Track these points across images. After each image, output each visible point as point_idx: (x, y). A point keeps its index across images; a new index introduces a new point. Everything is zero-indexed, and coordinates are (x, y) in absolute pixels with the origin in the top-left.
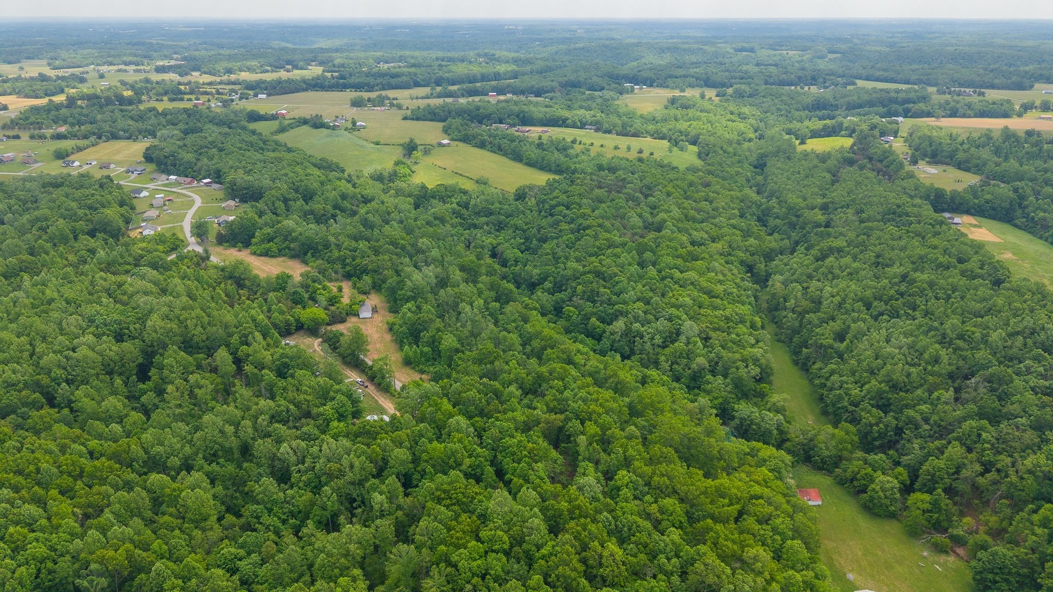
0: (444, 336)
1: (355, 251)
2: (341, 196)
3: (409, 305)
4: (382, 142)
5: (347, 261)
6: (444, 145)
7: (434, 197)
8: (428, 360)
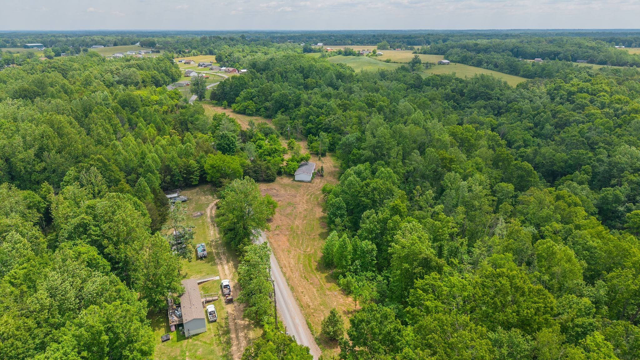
0: (403, 225)
1: (322, 108)
2: (337, 76)
3: (361, 167)
4: (392, 60)
5: (311, 117)
6: (444, 64)
7: (428, 85)
8: (365, 267)
